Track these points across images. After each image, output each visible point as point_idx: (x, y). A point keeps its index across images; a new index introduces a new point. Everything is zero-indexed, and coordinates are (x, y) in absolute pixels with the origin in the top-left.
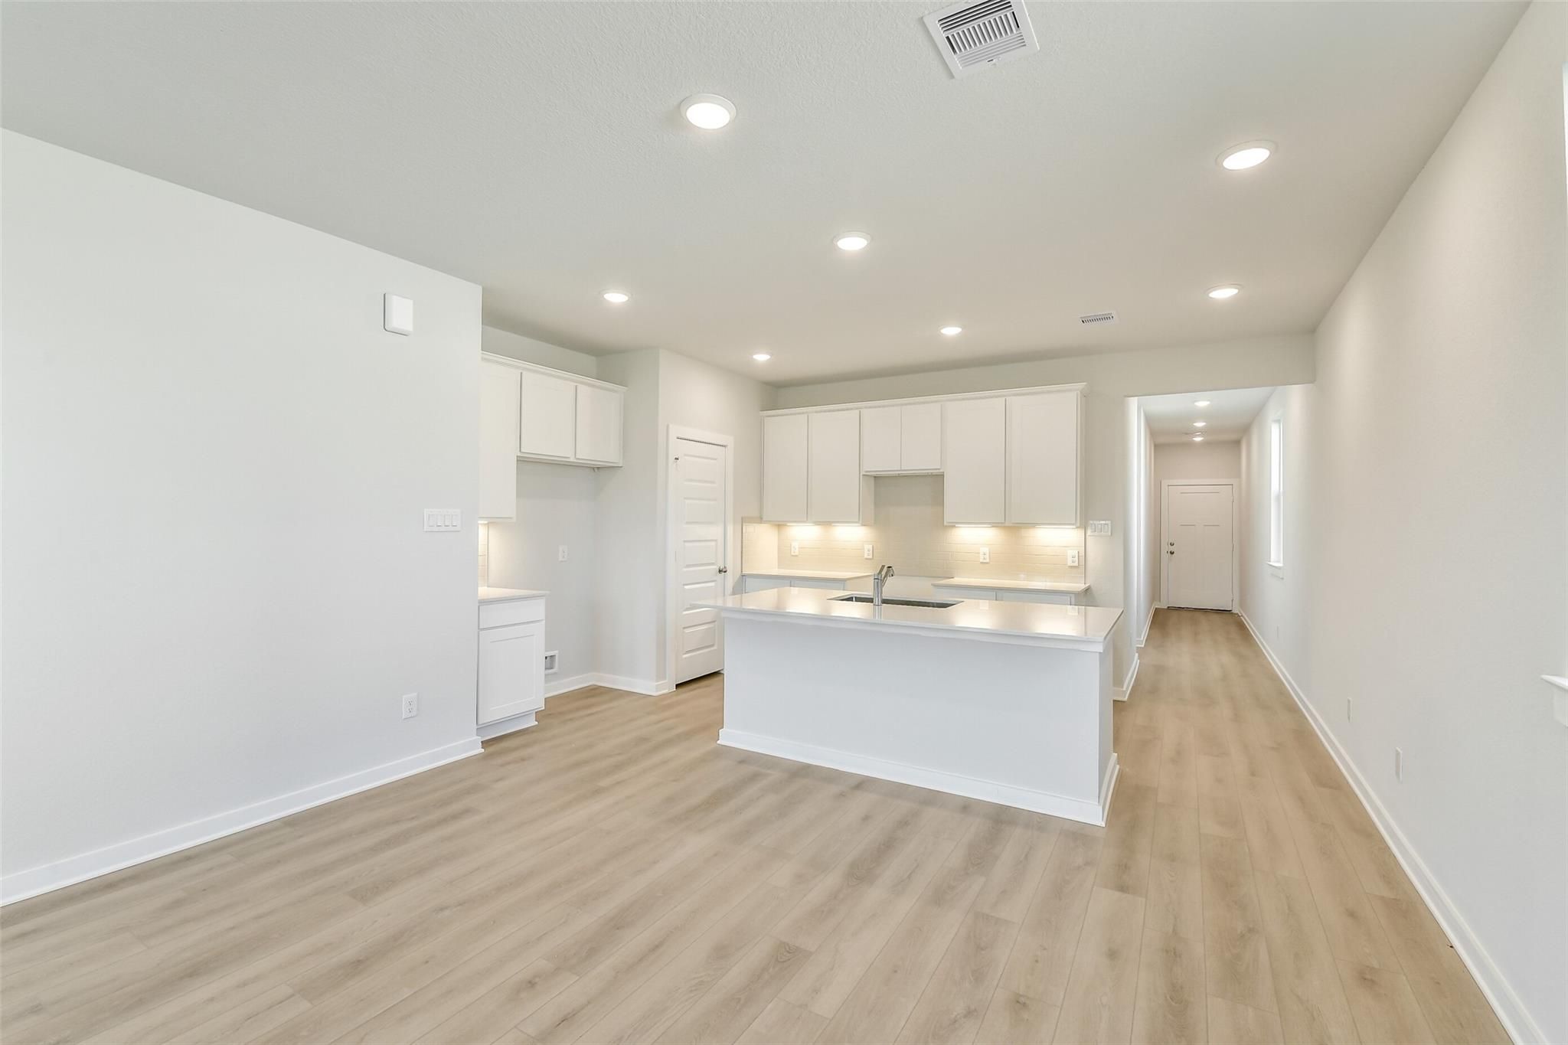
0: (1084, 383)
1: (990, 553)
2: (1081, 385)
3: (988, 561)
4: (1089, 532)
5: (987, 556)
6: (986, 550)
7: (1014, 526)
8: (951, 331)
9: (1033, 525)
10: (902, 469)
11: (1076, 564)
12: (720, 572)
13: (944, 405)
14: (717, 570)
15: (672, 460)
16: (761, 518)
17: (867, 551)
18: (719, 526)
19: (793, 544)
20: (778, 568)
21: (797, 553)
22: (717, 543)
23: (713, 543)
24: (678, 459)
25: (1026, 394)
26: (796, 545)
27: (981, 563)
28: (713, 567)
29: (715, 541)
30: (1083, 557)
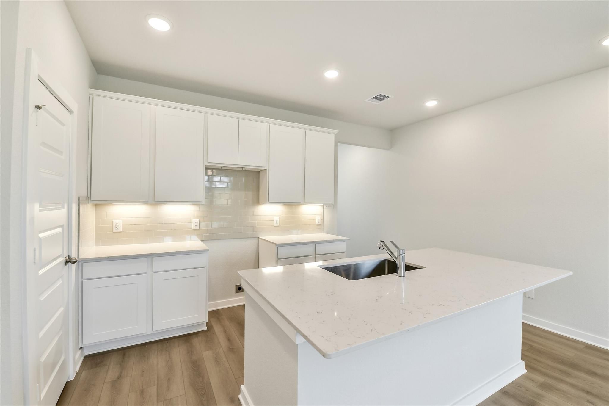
1: (279, 220)
2: (336, 131)
3: (278, 225)
4: (325, 208)
5: (278, 222)
6: (278, 218)
7: (291, 205)
10: (239, 164)
11: (320, 224)
12: (66, 264)
13: (269, 125)
14: (64, 262)
15: (32, 108)
16: (89, 198)
17: (194, 223)
18: (64, 209)
19: (115, 222)
20: (96, 245)
21: (120, 229)
22: (63, 230)
23: (59, 230)
24: (38, 108)
25: (314, 130)
26: (120, 222)
27: (275, 226)
28: (62, 260)
29: (62, 226)
30: (322, 220)
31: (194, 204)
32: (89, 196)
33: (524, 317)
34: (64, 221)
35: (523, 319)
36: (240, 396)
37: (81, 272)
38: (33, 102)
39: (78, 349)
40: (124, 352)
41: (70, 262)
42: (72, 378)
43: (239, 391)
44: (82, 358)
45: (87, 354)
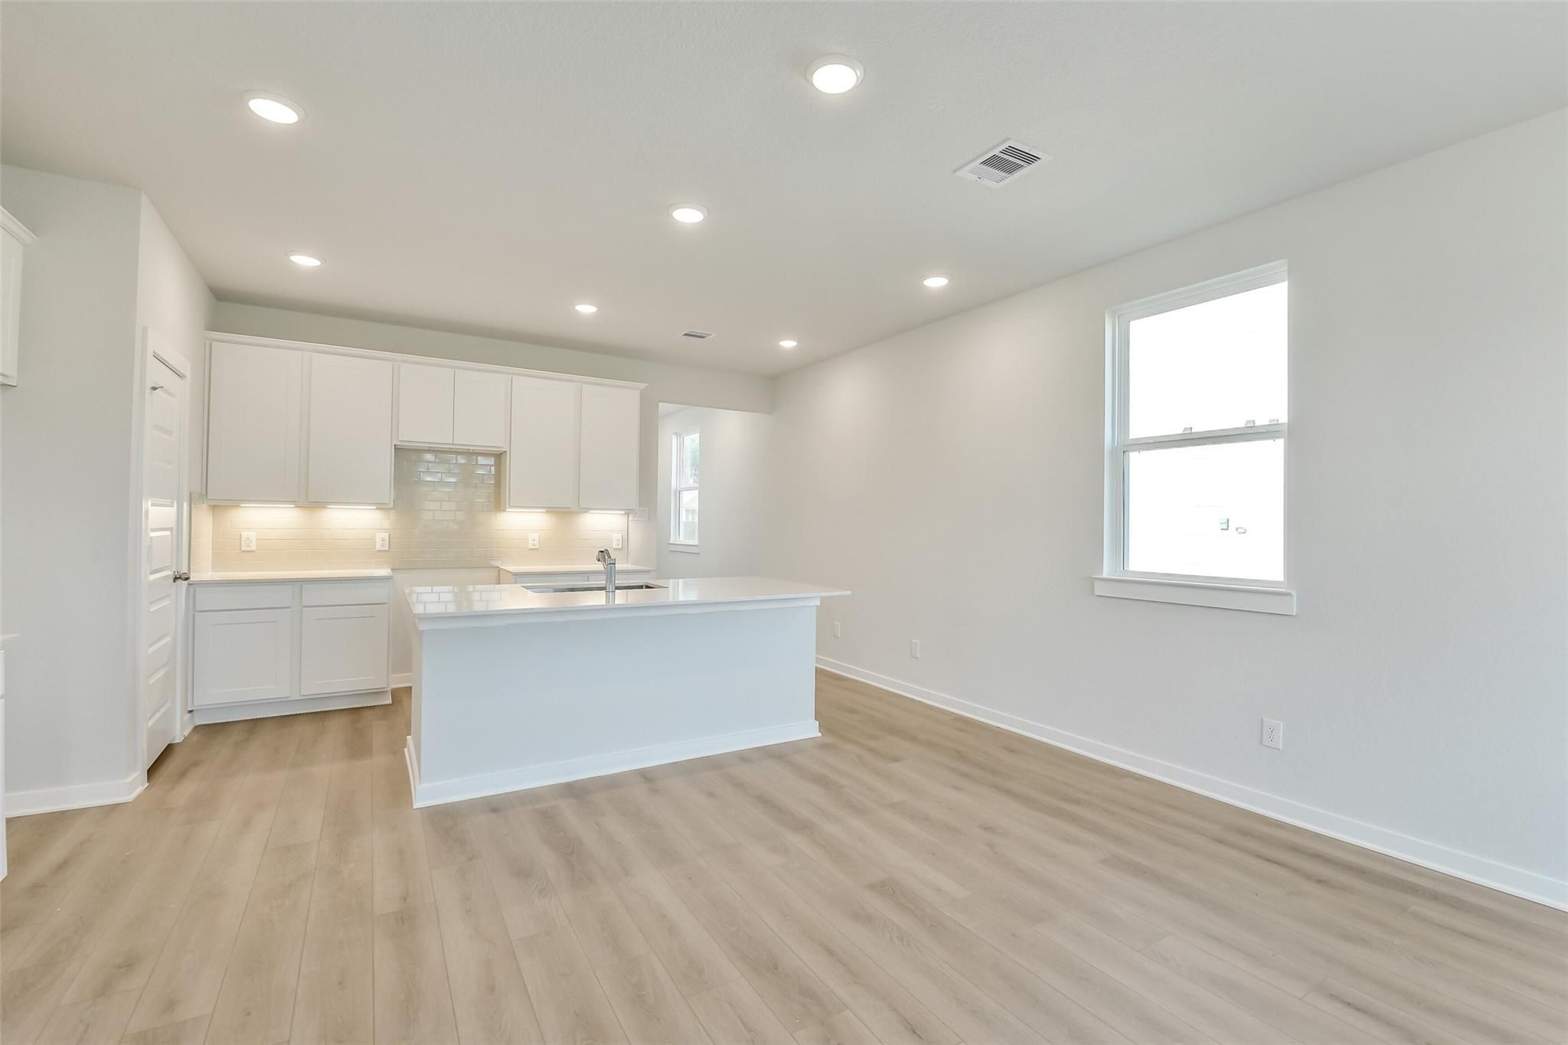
0: (646, 385)
1: (539, 539)
2: (643, 385)
3: (537, 547)
4: (630, 518)
5: (537, 543)
6: (536, 536)
7: (564, 513)
8: (586, 309)
9: (586, 510)
10: (455, 442)
11: (620, 547)
12: (174, 581)
13: (512, 378)
14: (173, 577)
15: (148, 390)
16: (204, 495)
17: (381, 539)
18: (173, 506)
19: (245, 534)
20: (213, 571)
21: (253, 547)
22: (172, 533)
23: (168, 533)
24: (154, 389)
25: (596, 384)
26: (253, 535)
27: (530, 549)
28: (169, 573)
29: (170, 529)
30: (626, 540)
31: (377, 509)
32: (204, 492)
33: (818, 660)
34: (172, 523)
35: (817, 662)
36: (406, 749)
37: (191, 597)
38: (150, 384)
39: (187, 712)
40: (255, 724)
41: (180, 578)
42: (178, 740)
43: (405, 744)
44: (192, 727)
45: (198, 723)
